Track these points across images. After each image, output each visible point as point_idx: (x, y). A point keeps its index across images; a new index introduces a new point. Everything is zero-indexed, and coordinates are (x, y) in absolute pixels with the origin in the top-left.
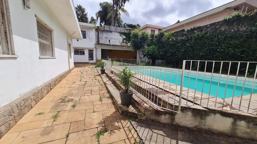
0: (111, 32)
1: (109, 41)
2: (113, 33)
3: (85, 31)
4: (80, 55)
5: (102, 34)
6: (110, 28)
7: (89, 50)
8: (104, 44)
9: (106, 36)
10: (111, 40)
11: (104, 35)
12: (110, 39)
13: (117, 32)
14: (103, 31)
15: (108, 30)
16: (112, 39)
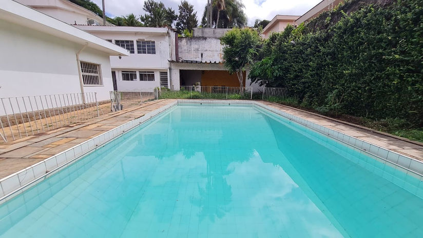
0: (205, 38)
1: (202, 55)
2: (208, 40)
3: (154, 42)
4: (147, 82)
5: (189, 44)
6: (203, 32)
7: (161, 73)
8: (192, 62)
9: (196, 46)
10: (204, 53)
11: (193, 46)
12: (202, 52)
13: (216, 38)
14: (191, 38)
15: (201, 35)
16: (206, 51)
